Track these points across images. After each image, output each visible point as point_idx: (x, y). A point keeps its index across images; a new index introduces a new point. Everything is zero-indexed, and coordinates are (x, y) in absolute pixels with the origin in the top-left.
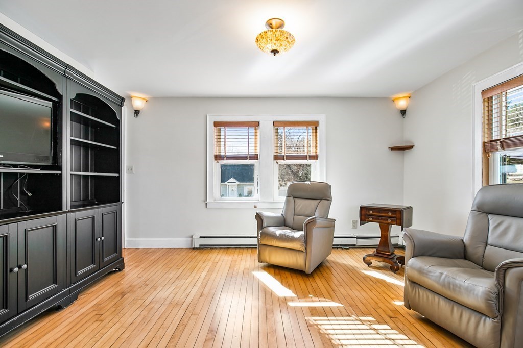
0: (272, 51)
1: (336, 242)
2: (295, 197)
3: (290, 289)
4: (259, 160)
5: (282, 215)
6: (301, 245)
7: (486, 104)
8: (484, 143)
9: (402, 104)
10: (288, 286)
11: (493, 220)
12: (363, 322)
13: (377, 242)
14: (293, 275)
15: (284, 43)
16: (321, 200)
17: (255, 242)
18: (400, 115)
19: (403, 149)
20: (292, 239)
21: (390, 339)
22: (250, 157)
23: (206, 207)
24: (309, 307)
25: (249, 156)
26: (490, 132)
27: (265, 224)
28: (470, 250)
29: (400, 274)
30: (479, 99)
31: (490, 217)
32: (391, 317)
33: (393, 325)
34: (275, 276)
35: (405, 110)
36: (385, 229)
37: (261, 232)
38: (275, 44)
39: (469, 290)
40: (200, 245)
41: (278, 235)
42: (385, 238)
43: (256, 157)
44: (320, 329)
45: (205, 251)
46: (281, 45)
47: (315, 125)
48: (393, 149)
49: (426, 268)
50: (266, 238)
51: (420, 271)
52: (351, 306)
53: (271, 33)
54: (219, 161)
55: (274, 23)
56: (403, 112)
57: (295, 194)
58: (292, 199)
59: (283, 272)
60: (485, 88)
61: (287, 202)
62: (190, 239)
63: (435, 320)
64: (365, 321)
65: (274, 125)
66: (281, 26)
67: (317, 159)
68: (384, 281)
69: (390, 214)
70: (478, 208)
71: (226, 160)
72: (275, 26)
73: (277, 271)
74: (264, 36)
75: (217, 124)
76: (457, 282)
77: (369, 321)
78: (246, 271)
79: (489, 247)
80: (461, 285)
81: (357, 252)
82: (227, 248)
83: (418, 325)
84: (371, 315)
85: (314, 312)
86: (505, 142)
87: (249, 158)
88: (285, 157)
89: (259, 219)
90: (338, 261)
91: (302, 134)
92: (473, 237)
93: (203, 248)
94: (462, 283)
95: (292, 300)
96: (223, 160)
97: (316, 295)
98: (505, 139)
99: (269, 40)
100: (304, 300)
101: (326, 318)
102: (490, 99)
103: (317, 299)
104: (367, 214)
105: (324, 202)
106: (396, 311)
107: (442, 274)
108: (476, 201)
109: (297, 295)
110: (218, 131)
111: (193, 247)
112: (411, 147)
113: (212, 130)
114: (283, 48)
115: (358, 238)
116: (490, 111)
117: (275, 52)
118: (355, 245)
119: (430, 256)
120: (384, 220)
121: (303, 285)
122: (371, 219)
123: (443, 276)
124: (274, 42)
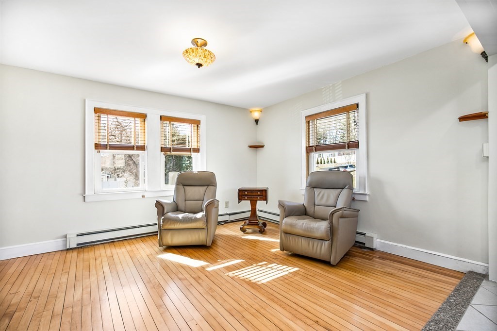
0: (197, 64)
1: (220, 219)
2: (184, 185)
3: (200, 260)
4: (146, 151)
5: (174, 201)
6: (203, 224)
7: (307, 124)
8: (307, 147)
9: (256, 115)
10: (199, 259)
11: (317, 191)
12: (261, 266)
13: (248, 215)
14: (197, 250)
15: (209, 61)
16: (208, 186)
17: (155, 229)
18: (255, 123)
19: (257, 147)
20: (196, 220)
21: (280, 270)
22: (137, 147)
23: (85, 201)
24: (224, 267)
25: (135, 147)
26: (309, 142)
27: (166, 211)
28: (308, 209)
29: (265, 234)
30: (304, 121)
31: (315, 189)
32: (275, 259)
33: (278, 263)
34: (181, 254)
35: (258, 120)
36: (254, 205)
37: (163, 218)
38: (202, 60)
39: (318, 229)
40: (78, 245)
41: (181, 218)
42: (254, 211)
43: (143, 148)
44: (239, 278)
45: (86, 250)
46: (206, 62)
47: (197, 123)
48: (251, 147)
49: (294, 222)
50: (169, 222)
51: (291, 225)
52: (249, 259)
53: (202, 51)
54: (101, 150)
55: (200, 42)
56: (257, 121)
57: (184, 183)
58: (181, 187)
59: (186, 250)
60: (307, 115)
61: (177, 190)
62: (65, 239)
63: (299, 253)
64: (263, 265)
65: (161, 119)
66: (205, 44)
67: (199, 152)
68: (259, 240)
69: (259, 193)
70: (309, 185)
71: (110, 149)
72: (200, 44)
73: (180, 250)
74: (194, 51)
75: (97, 111)
76: (311, 226)
77: (265, 264)
78: (150, 257)
79: (316, 206)
80: (314, 227)
81: (231, 225)
82: (112, 242)
83: (290, 258)
84: (264, 261)
85: (229, 269)
86: (317, 148)
87: (135, 149)
88: (172, 149)
89: (159, 206)
90: (222, 233)
91: (185, 130)
92: (309, 202)
93: (81, 247)
94: (314, 226)
95: (208, 266)
96: (106, 149)
97: (223, 259)
98: (316, 146)
99: (198, 55)
100: (216, 264)
101: (239, 270)
102: (308, 122)
103: (225, 261)
104: (243, 194)
105: (211, 188)
106: (275, 255)
107: (303, 223)
108: (308, 181)
109: (209, 262)
110: (97, 118)
111: (68, 247)
112: (263, 147)
113: (91, 116)
114: (206, 64)
115: (230, 214)
116: (309, 129)
117: (199, 65)
118: (228, 221)
119: (292, 215)
120: (255, 198)
121: (209, 255)
122: (246, 198)
123: (304, 225)
124: (202, 58)
